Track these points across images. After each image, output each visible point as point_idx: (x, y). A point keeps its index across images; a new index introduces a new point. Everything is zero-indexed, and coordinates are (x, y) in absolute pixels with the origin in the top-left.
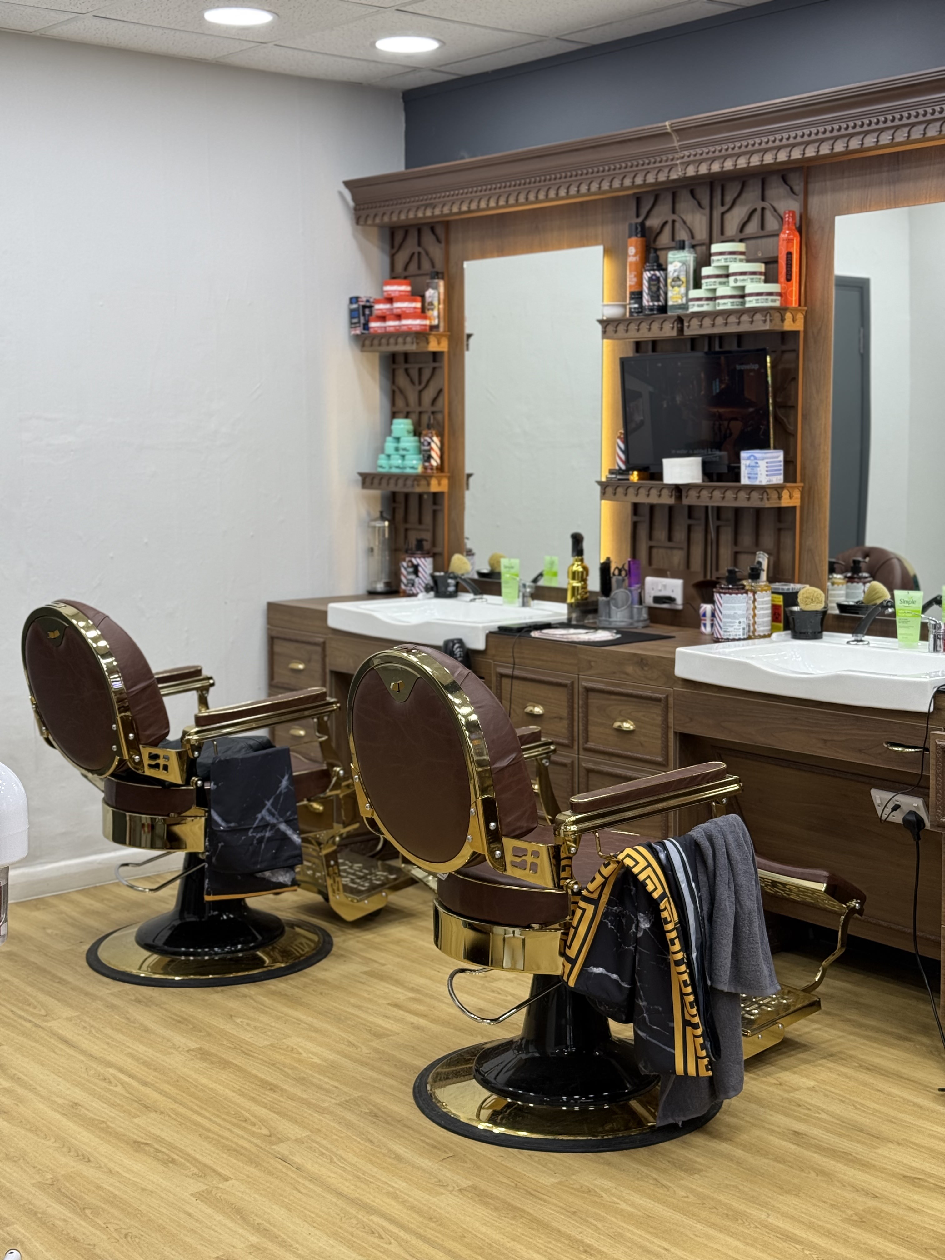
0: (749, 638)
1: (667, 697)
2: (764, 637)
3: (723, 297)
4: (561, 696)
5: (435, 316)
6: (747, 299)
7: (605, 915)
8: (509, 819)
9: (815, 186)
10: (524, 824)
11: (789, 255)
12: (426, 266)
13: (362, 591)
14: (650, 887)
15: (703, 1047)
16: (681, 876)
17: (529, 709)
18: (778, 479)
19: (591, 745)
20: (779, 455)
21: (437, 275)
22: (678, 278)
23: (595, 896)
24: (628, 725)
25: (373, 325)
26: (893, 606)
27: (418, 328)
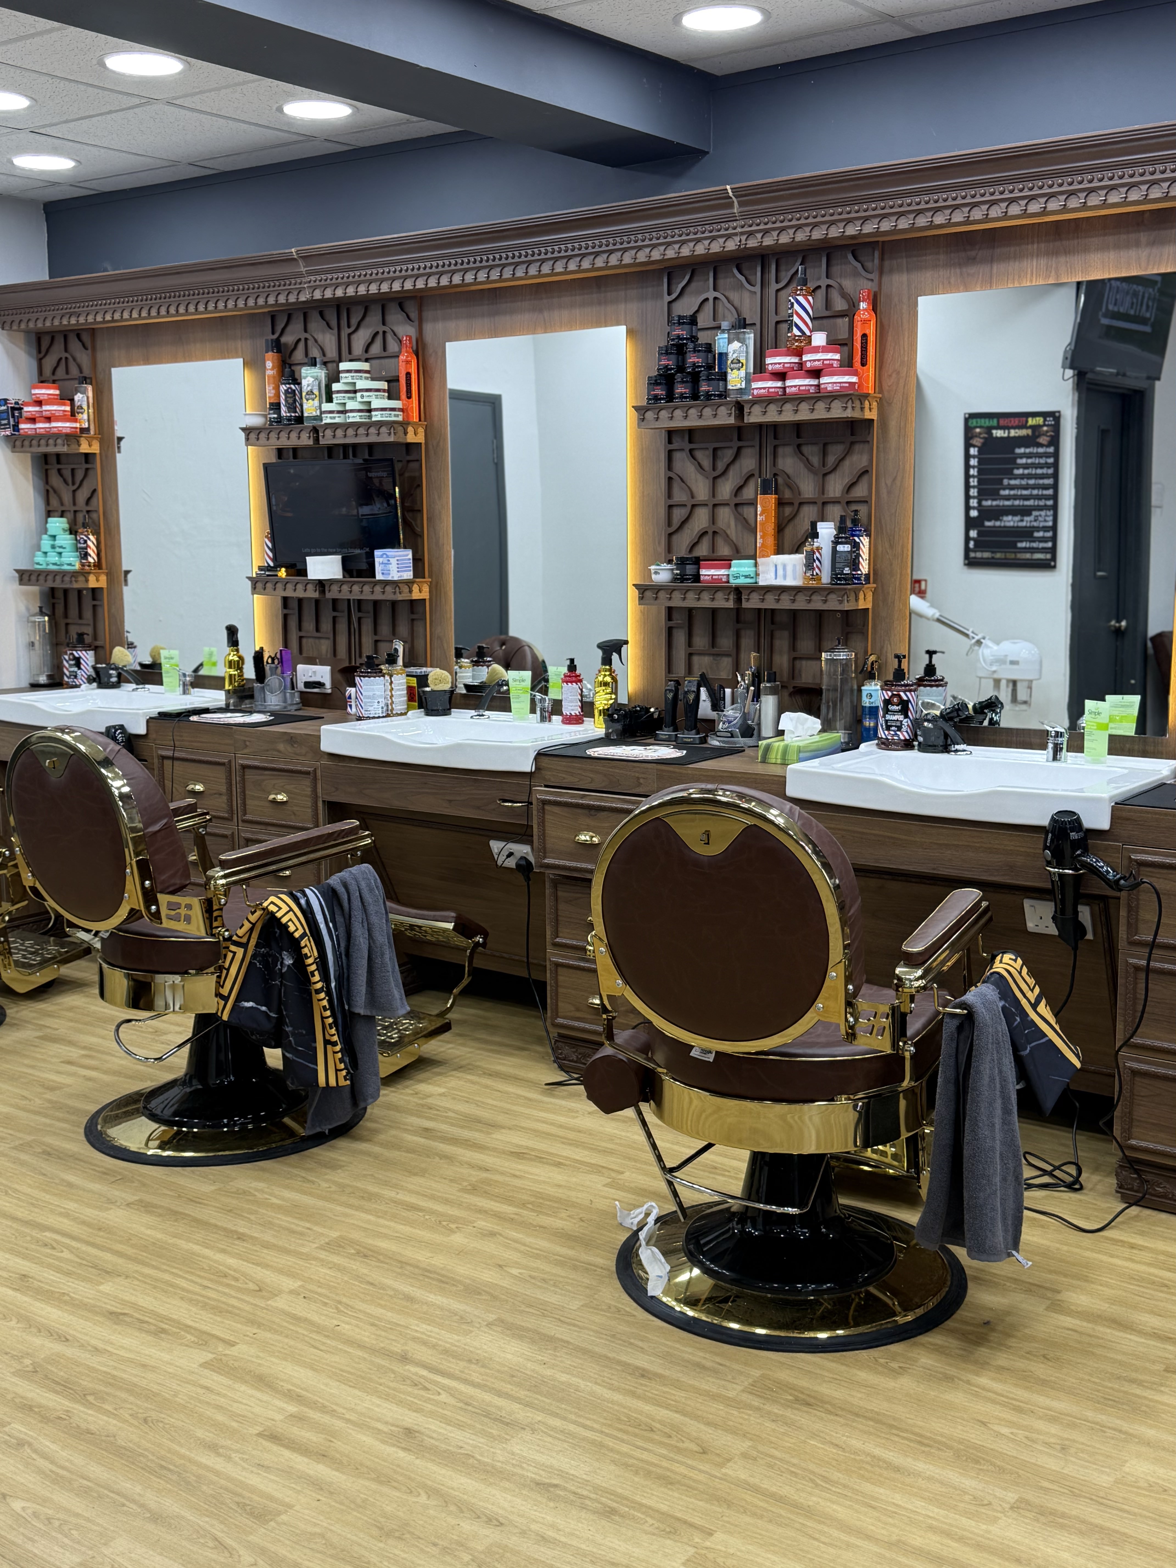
0: (388, 716)
1: (315, 770)
2: (402, 714)
3: (352, 411)
4: (220, 774)
5: (84, 419)
6: (373, 413)
7: (254, 956)
8: (163, 877)
9: (428, 314)
10: (178, 881)
11: (408, 375)
12: (74, 371)
13: (25, 683)
14: (292, 928)
15: (341, 1060)
16: (320, 918)
17: (190, 787)
18: (409, 575)
19: (248, 817)
20: (409, 554)
21: (85, 380)
22: (311, 392)
23: (244, 940)
24: (281, 797)
25: (22, 426)
26: (507, 685)
27: (68, 431)
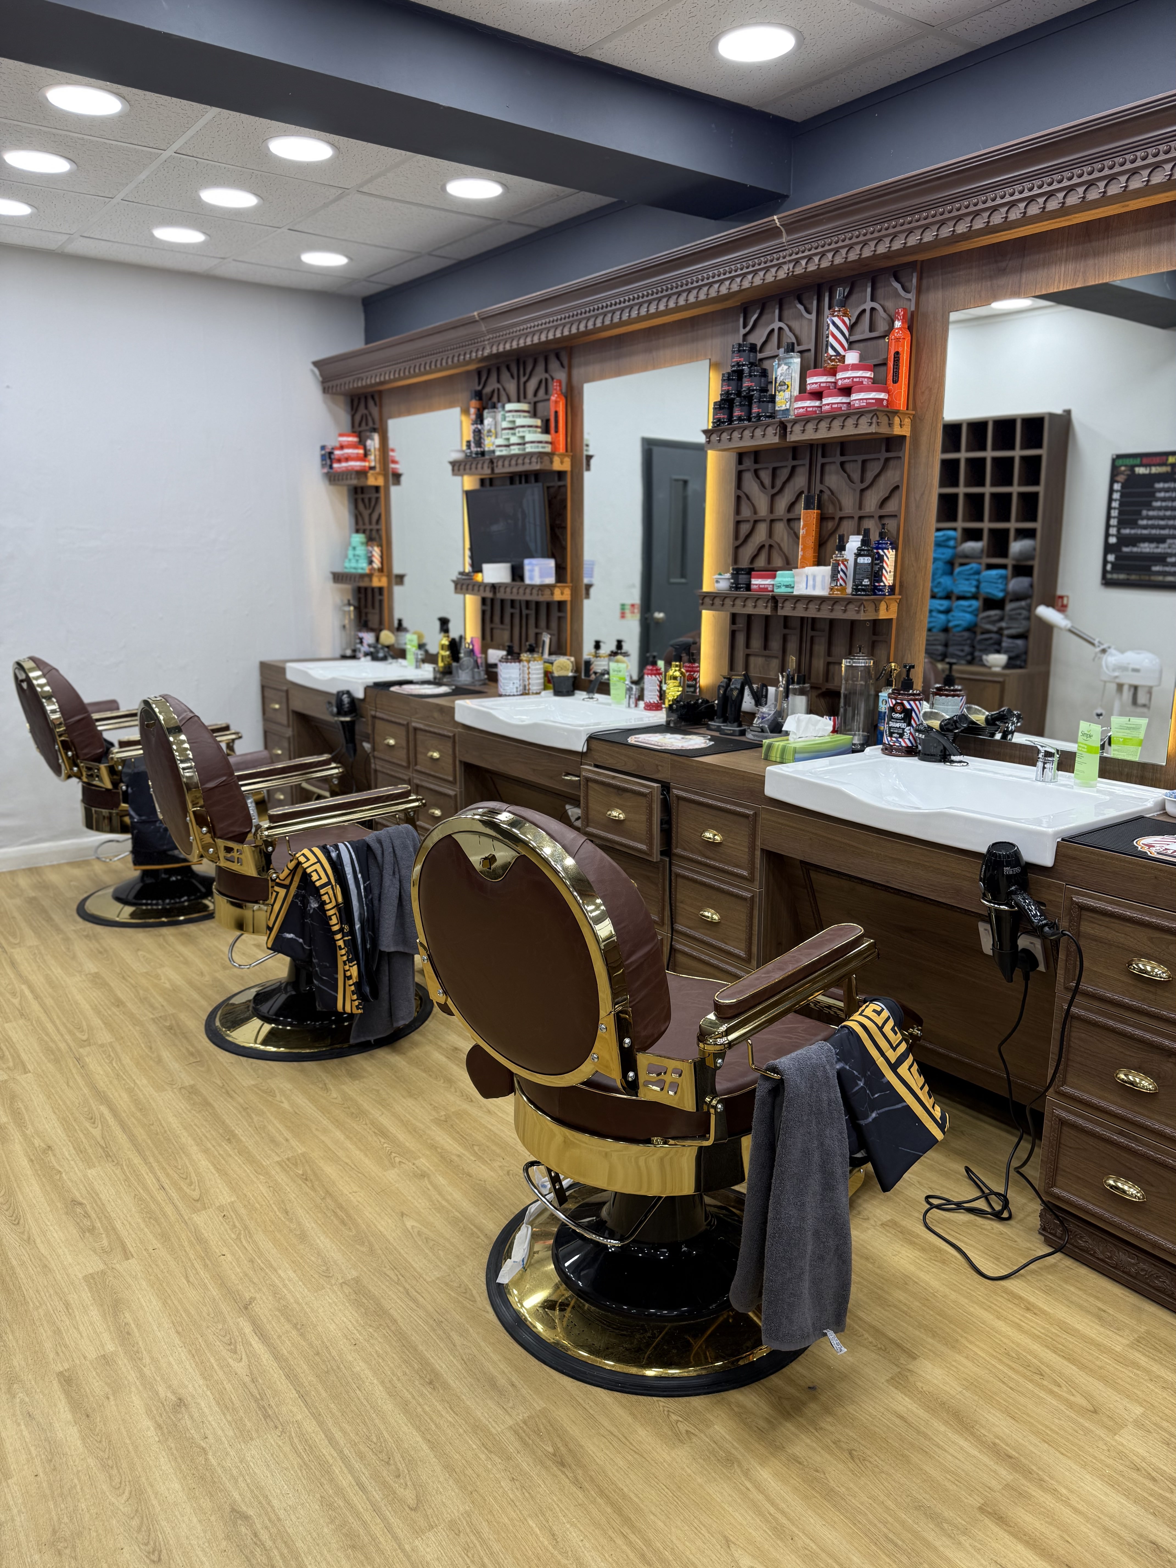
0: (522, 695)
1: (454, 736)
2: (537, 693)
3: (514, 444)
4: (402, 732)
5: (373, 460)
6: (527, 445)
8: (222, 825)
9: (575, 361)
10: (238, 829)
11: (556, 413)
12: (371, 424)
14: (315, 877)
15: (353, 993)
16: (348, 869)
17: (386, 742)
18: (551, 580)
19: (418, 768)
20: (552, 563)
21: (374, 430)
22: (489, 431)
23: (287, 882)
24: (436, 755)
25: (336, 465)
26: (608, 673)
27: (358, 468)
